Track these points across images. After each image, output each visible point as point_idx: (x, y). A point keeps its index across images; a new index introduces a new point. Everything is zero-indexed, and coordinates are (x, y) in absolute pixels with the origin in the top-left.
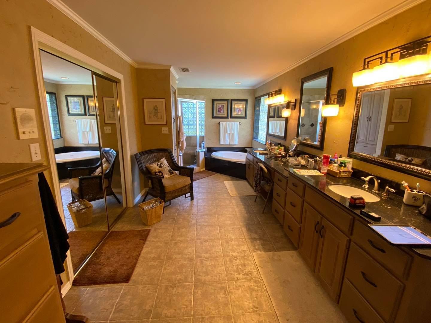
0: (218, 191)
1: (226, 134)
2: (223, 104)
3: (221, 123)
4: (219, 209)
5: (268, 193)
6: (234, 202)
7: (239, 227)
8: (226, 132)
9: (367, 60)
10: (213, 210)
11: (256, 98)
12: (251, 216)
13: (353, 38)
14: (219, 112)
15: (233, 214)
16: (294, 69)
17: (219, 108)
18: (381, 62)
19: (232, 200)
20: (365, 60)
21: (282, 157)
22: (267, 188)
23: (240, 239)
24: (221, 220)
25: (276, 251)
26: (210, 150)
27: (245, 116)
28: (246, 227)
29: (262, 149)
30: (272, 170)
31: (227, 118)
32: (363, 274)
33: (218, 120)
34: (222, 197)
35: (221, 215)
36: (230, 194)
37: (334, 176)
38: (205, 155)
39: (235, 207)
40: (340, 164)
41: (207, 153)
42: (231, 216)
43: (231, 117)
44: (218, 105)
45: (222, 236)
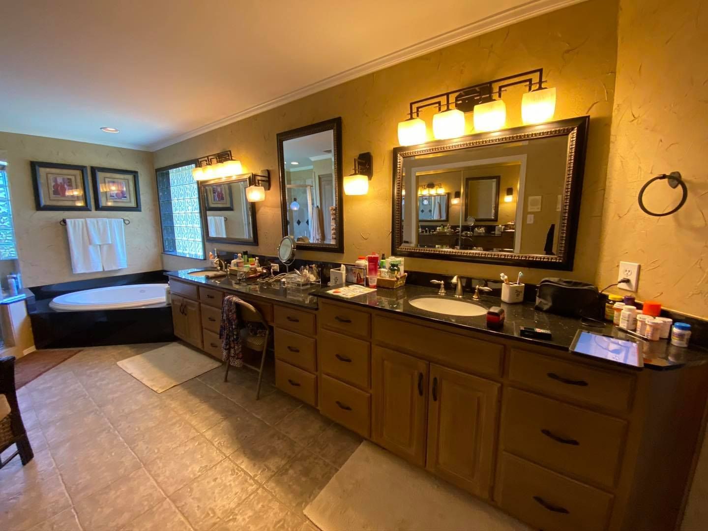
0: (110, 397)
1: (91, 248)
2: (69, 177)
3: (68, 221)
4: (141, 445)
5: (261, 353)
6: (174, 404)
7: (226, 464)
8: (90, 244)
9: (415, 107)
10: (123, 459)
11: (157, 170)
12: (237, 421)
13: (373, 74)
14: (59, 194)
15: (193, 438)
16: (255, 117)
17: (56, 186)
18: (440, 110)
19: (168, 401)
20: (411, 104)
21: (262, 275)
22: (257, 343)
23: (252, 497)
24: (167, 473)
25: (337, 470)
26: (43, 294)
27: (137, 204)
28: (245, 454)
29: (196, 270)
30: (262, 303)
31: (85, 208)
32: (547, 433)
33: (59, 215)
34: (134, 407)
35: (161, 458)
36: (155, 389)
37: (388, 288)
38: (29, 308)
39: (187, 417)
40: (390, 267)
41: (34, 302)
42: (190, 446)
43: (98, 208)
44: (51, 177)
45: (197, 522)
